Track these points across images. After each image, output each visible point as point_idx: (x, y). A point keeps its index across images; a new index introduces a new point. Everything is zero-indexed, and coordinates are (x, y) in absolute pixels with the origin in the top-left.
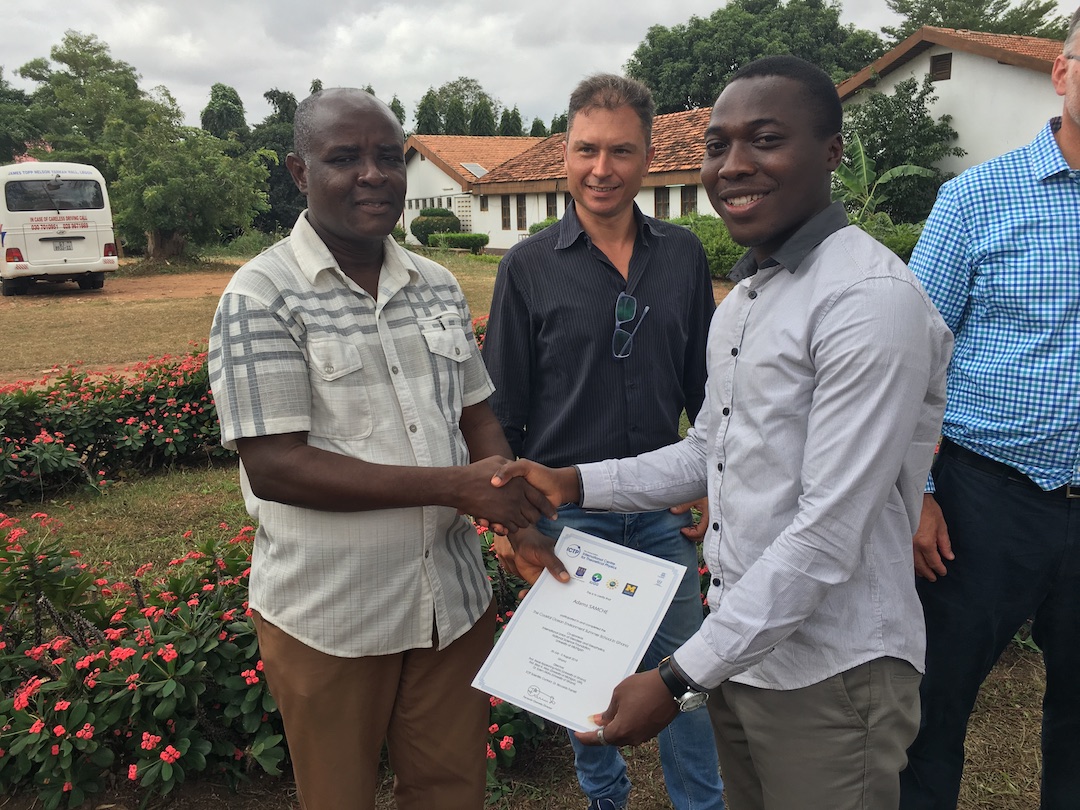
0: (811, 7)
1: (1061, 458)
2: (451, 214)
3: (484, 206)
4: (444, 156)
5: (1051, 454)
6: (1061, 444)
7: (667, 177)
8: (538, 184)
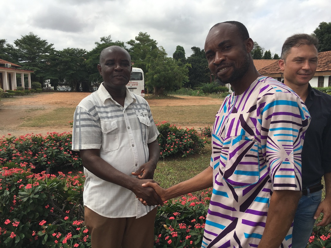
7: (323, 73)
8: (275, 74)
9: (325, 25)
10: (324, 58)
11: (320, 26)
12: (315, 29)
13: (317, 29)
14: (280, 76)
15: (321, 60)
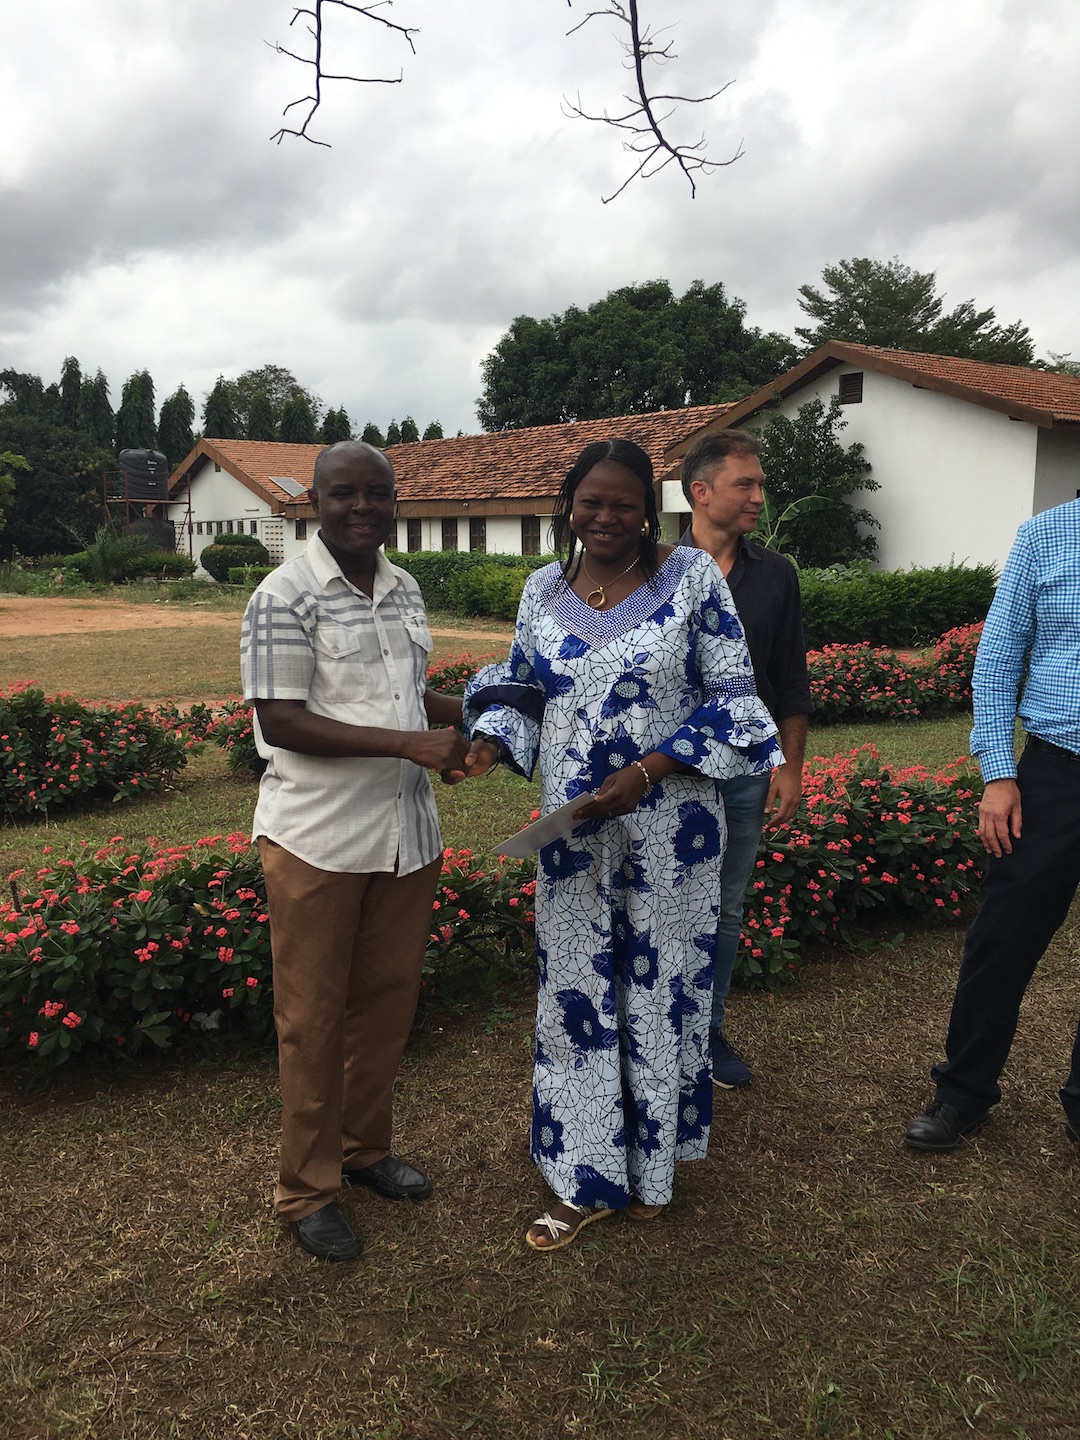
0: (710, 305)
2: (257, 543)
3: (301, 534)
4: (247, 467)
7: (537, 504)
9: (531, 329)
10: (535, 451)
11: (514, 329)
12: (498, 341)
15: (527, 459)
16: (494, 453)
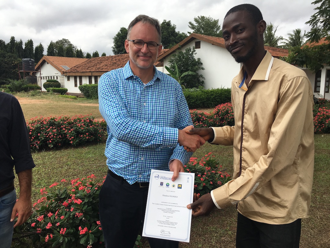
1: (134, 172)
4: (55, 63)
5: (131, 171)
6: (133, 168)
8: (86, 73)
9: (125, 31)
10: (125, 60)
11: (121, 30)
12: (117, 33)
13: (119, 33)
14: (90, 74)
15: (123, 61)
16: (115, 60)
